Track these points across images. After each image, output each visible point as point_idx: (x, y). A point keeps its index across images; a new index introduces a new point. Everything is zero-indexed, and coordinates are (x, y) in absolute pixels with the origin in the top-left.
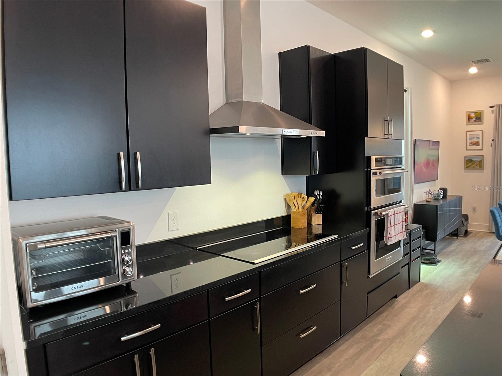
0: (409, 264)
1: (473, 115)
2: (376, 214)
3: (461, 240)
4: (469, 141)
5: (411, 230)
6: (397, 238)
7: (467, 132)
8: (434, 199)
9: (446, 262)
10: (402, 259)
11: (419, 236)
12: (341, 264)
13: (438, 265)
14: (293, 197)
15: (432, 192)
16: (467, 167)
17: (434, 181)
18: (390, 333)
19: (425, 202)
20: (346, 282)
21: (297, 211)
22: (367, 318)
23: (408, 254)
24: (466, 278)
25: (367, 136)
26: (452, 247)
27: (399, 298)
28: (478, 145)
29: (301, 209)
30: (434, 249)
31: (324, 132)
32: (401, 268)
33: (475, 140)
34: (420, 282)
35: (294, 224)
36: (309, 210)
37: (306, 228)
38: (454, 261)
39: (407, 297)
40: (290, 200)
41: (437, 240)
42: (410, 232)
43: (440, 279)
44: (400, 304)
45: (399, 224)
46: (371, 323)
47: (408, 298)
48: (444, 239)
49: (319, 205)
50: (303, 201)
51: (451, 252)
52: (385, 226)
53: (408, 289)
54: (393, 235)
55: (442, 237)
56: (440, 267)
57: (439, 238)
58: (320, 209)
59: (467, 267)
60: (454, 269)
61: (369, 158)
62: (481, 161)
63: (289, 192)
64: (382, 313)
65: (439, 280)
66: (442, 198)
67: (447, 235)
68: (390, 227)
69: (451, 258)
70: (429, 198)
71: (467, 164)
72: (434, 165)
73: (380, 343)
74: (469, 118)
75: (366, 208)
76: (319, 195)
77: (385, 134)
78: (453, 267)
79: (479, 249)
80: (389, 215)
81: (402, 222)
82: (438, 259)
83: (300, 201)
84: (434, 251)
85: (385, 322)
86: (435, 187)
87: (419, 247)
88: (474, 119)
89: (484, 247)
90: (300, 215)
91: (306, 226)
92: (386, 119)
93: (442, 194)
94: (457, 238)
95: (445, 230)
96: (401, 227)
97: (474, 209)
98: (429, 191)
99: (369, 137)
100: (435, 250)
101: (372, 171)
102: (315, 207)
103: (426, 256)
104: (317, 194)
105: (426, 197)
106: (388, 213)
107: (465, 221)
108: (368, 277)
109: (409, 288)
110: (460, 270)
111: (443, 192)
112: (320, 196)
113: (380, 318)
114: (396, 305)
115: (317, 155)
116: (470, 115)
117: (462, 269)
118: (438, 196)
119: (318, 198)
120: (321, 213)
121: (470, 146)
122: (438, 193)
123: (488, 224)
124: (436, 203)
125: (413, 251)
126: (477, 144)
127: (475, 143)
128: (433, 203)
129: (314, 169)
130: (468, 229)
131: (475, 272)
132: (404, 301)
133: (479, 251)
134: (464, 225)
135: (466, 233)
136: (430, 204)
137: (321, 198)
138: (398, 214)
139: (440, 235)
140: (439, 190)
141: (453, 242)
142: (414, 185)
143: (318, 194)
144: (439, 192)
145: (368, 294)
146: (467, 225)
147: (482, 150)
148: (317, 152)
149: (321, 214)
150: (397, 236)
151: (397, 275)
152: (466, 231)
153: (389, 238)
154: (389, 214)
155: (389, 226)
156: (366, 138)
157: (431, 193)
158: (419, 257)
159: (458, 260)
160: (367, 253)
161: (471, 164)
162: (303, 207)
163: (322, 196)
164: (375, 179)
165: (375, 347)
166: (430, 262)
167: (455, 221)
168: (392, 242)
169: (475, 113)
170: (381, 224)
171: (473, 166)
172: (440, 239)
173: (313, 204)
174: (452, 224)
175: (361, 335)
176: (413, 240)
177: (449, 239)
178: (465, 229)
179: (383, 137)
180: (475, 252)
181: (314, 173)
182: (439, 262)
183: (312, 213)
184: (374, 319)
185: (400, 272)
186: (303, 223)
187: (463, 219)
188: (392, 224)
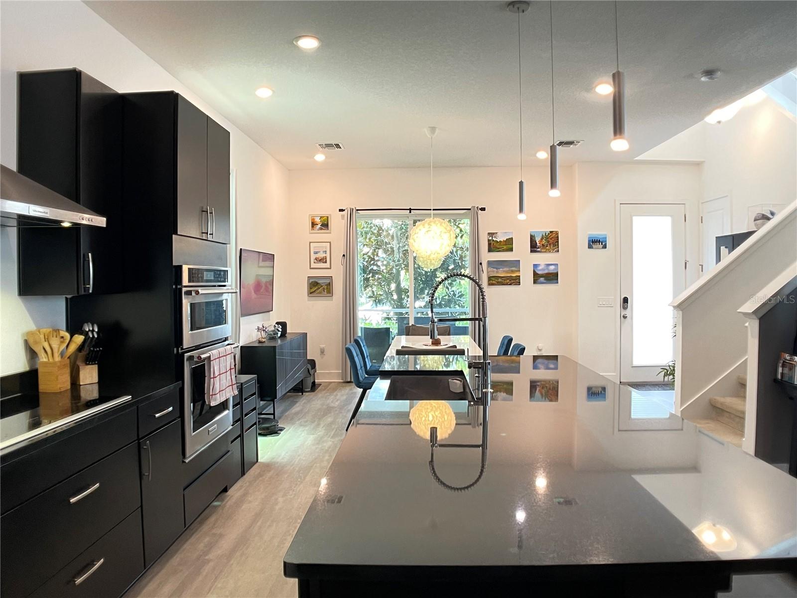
0: (241, 436)
1: (318, 220)
2: (191, 358)
3: (307, 396)
4: (313, 256)
5: (242, 383)
6: (224, 394)
7: (310, 243)
8: (268, 338)
9: (291, 429)
10: (233, 428)
11: (253, 392)
12: (139, 444)
13: (280, 435)
14: (42, 336)
15: (266, 328)
16: (311, 293)
17: (268, 313)
18: (225, 544)
19: (257, 343)
20: (149, 473)
21: (51, 360)
22: (186, 530)
23: (238, 420)
24: (320, 446)
25: (176, 233)
26: (296, 408)
27: (231, 492)
28: (326, 262)
29: (57, 358)
30: (273, 412)
31: (105, 219)
32: (230, 443)
33: (321, 255)
34: (258, 463)
35: (45, 385)
36: (72, 359)
37: (69, 391)
38: (301, 425)
39: (242, 486)
40: (36, 343)
41: (276, 398)
42: (240, 387)
43: (287, 453)
44: (233, 500)
45: (226, 372)
46: (193, 537)
47: (243, 489)
48: (284, 397)
49: (92, 349)
50: (62, 342)
51: (297, 413)
52: (205, 376)
53: (242, 476)
54: (218, 391)
55: (283, 393)
56: (284, 436)
57: (279, 394)
58: (93, 355)
59: (321, 432)
60: (303, 436)
61: (179, 268)
62: (329, 283)
63: (32, 327)
64: (207, 518)
65: (285, 455)
66: (280, 337)
67: (288, 392)
68: (214, 378)
69: (297, 422)
70: (262, 338)
71: (311, 288)
72: (267, 289)
73: (211, 564)
74: (313, 224)
75: (175, 349)
76: (93, 331)
77: (203, 233)
78: (302, 433)
79: (332, 405)
80: (212, 359)
81: (231, 369)
82: (279, 426)
83: (55, 342)
84: (273, 416)
85: (214, 531)
86: (270, 321)
87: (255, 409)
88: (319, 226)
89: (339, 401)
90: (57, 368)
91: (69, 387)
92: (204, 210)
93: (280, 330)
94: (302, 394)
95: (286, 383)
96: (229, 378)
97: (322, 352)
98: (262, 327)
99: (178, 233)
100: (274, 414)
101: (184, 290)
102: (84, 353)
103: (263, 423)
104: (87, 330)
105: (257, 335)
106: (210, 356)
107: (312, 369)
108: (184, 462)
109: (244, 474)
110: (312, 437)
111: (281, 327)
112: (95, 333)
113: (205, 528)
114: (227, 501)
115: (89, 261)
116: (314, 219)
117: (313, 436)
118: (274, 334)
119: (91, 336)
120: (95, 364)
121: (314, 263)
122: (274, 329)
123: (341, 371)
124: (272, 344)
125: (246, 415)
126: (323, 260)
127: (320, 258)
128: (267, 344)
129: (84, 285)
130: (316, 381)
131: (332, 437)
132: (238, 494)
133: (333, 407)
134: (310, 375)
135: (314, 387)
136: (264, 345)
137: (96, 336)
138: (225, 357)
139: (280, 390)
140: (276, 325)
141: (297, 400)
142: (242, 319)
143: (89, 330)
144: (276, 328)
145: (184, 490)
146: (314, 374)
147: (330, 268)
148: (90, 254)
149: (97, 366)
150: (224, 391)
151: (225, 454)
152: (314, 383)
153: (212, 395)
154: (212, 357)
155: (212, 376)
156: (174, 236)
157: (264, 329)
158: (255, 424)
159: (307, 424)
160: (180, 421)
161: (316, 288)
162: (62, 354)
163: (98, 333)
164: (189, 302)
165: (204, 573)
166: (269, 432)
167: (298, 370)
168: (217, 401)
169: (321, 217)
170: (200, 374)
171: (318, 291)
172: (280, 396)
173: (81, 348)
174: (295, 373)
175: (178, 559)
176: (245, 400)
177: (291, 396)
178: (312, 381)
179: (200, 236)
180: (328, 410)
181: (85, 291)
182: (281, 430)
183: (79, 363)
184: (197, 530)
185: (229, 449)
186: (64, 382)
187: (309, 367)
188: (217, 373)
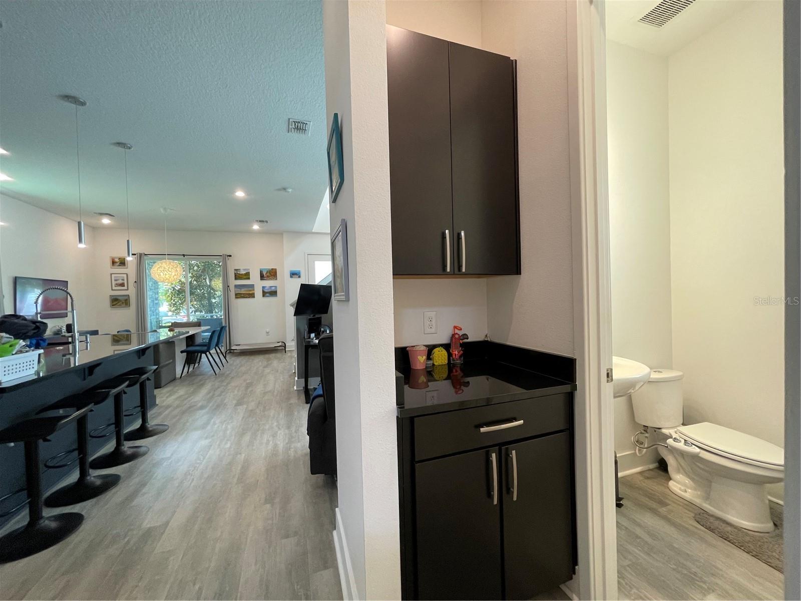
1: (117, 260)
4: (114, 283)
7: (111, 274)
16: (113, 305)
28: (124, 286)
33: (120, 282)
62: (127, 300)
71: (113, 302)
74: (114, 263)
88: (118, 264)
116: (114, 260)
121: (115, 286)
127: (120, 284)
147: (127, 290)
161: (116, 303)
169: (119, 258)
